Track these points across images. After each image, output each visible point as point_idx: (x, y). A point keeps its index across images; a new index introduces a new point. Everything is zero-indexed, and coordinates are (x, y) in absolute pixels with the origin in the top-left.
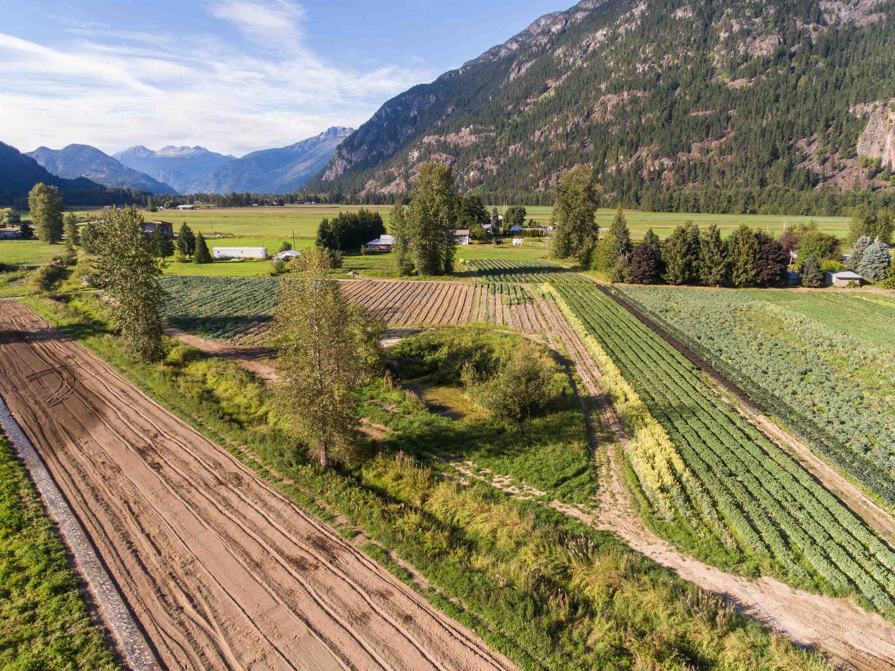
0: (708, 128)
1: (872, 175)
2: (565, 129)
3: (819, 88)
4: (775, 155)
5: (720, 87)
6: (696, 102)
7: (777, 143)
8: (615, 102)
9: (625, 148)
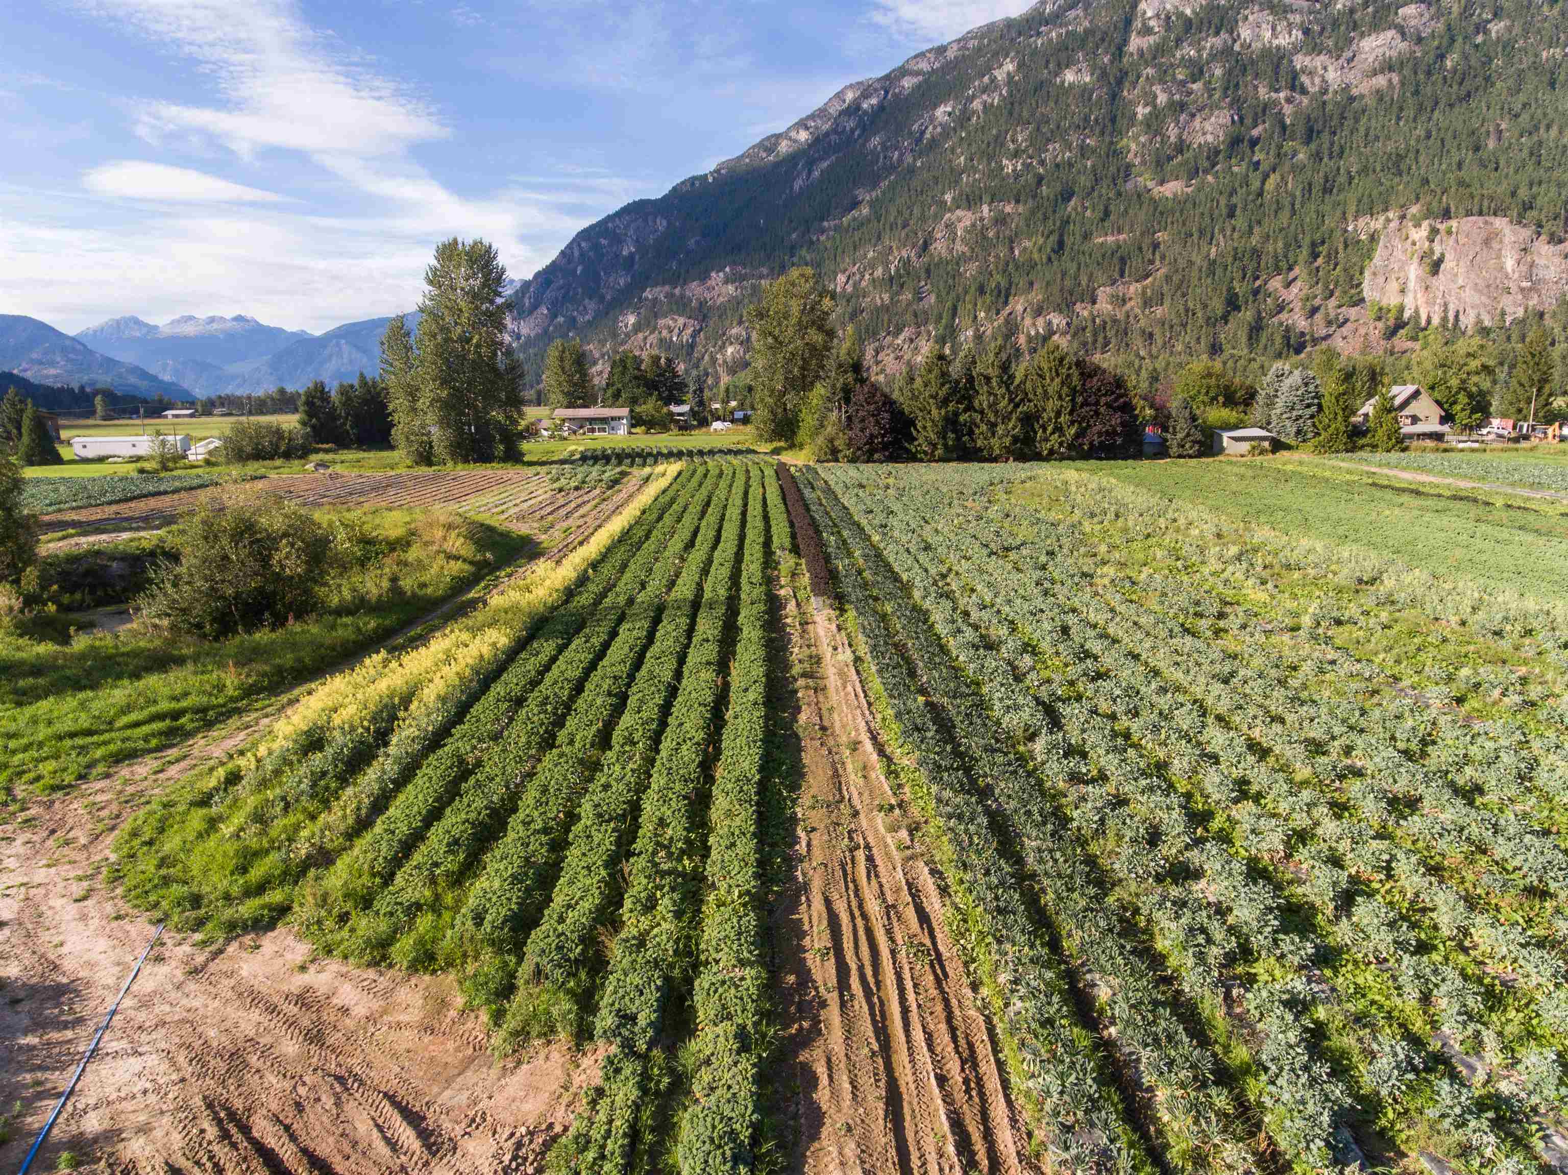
0: (1123, 261)
1: (1391, 333)
2: (887, 269)
3: (1298, 193)
4: (1233, 304)
5: (1140, 195)
6: (1103, 220)
7: (1236, 284)
8: (968, 223)
9: (988, 299)
